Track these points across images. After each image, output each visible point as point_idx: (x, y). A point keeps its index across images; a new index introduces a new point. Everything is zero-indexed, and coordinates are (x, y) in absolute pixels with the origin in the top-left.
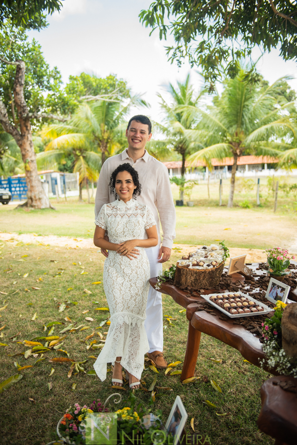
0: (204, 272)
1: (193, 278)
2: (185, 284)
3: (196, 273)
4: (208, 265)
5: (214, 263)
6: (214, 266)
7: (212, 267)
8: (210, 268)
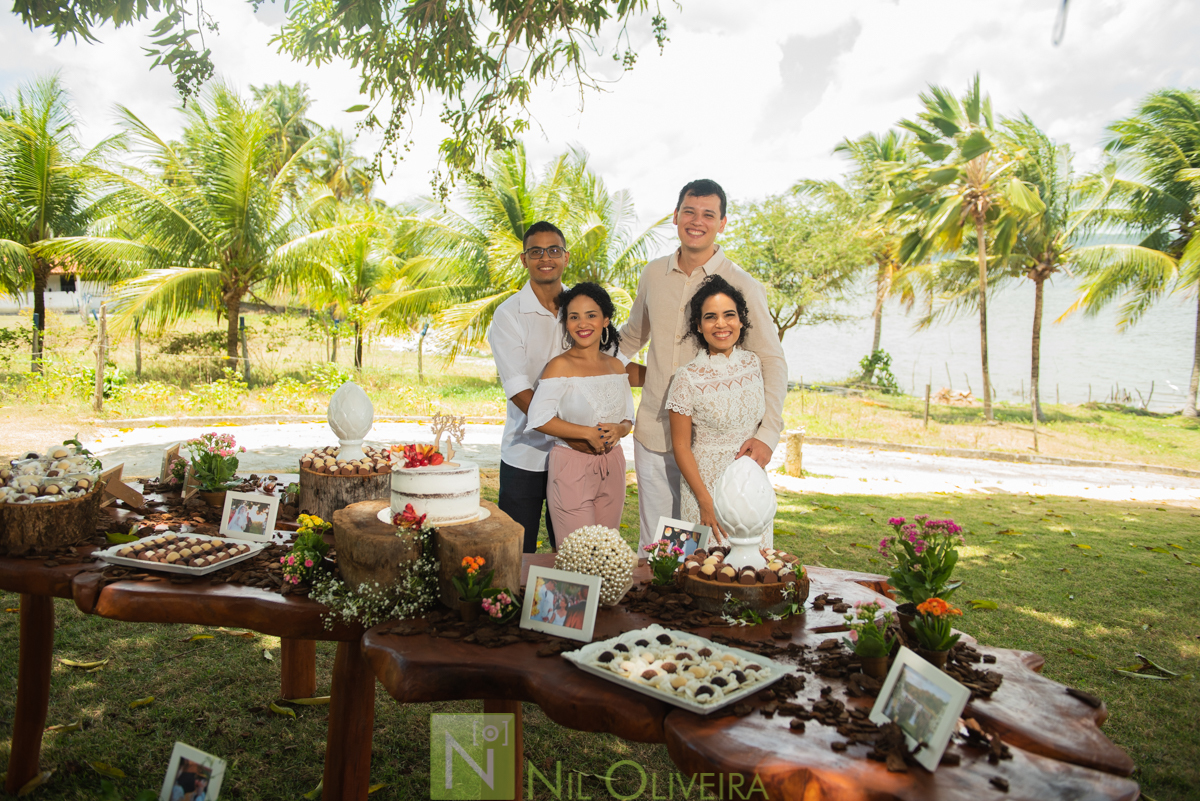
0: (68, 506)
1: (41, 526)
2: (19, 543)
3: (49, 511)
4: (76, 488)
5: (85, 484)
6: (87, 490)
7: (83, 492)
8: (80, 494)
